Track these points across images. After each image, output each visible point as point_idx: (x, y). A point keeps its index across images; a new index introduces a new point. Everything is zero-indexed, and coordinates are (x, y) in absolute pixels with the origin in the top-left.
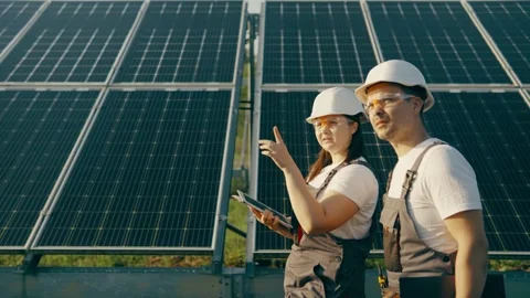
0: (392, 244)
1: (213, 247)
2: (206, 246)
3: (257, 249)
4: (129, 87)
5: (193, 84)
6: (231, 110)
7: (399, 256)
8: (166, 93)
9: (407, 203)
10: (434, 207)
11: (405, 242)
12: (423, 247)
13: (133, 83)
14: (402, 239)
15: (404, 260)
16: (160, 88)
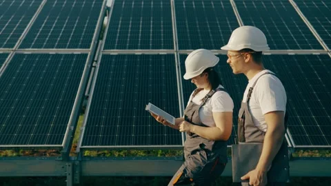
0: (241, 127)
1: (63, 145)
2: (59, 144)
3: (82, 145)
4: (28, 51)
5: (66, 49)
6: (86, 65)
7: (244, 133)
8: (49, 55)
9: (248, 107)
10: (260, 108)
11: (247, 126)
12: (256, 129)
13: (30, 49)
14: (246, 124)
15: (246, 135)
16: (47, 52)
